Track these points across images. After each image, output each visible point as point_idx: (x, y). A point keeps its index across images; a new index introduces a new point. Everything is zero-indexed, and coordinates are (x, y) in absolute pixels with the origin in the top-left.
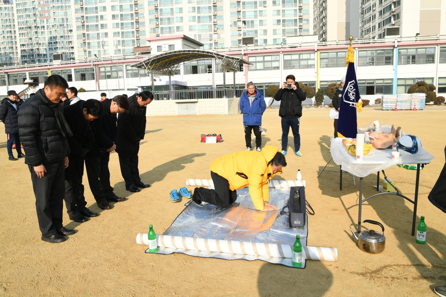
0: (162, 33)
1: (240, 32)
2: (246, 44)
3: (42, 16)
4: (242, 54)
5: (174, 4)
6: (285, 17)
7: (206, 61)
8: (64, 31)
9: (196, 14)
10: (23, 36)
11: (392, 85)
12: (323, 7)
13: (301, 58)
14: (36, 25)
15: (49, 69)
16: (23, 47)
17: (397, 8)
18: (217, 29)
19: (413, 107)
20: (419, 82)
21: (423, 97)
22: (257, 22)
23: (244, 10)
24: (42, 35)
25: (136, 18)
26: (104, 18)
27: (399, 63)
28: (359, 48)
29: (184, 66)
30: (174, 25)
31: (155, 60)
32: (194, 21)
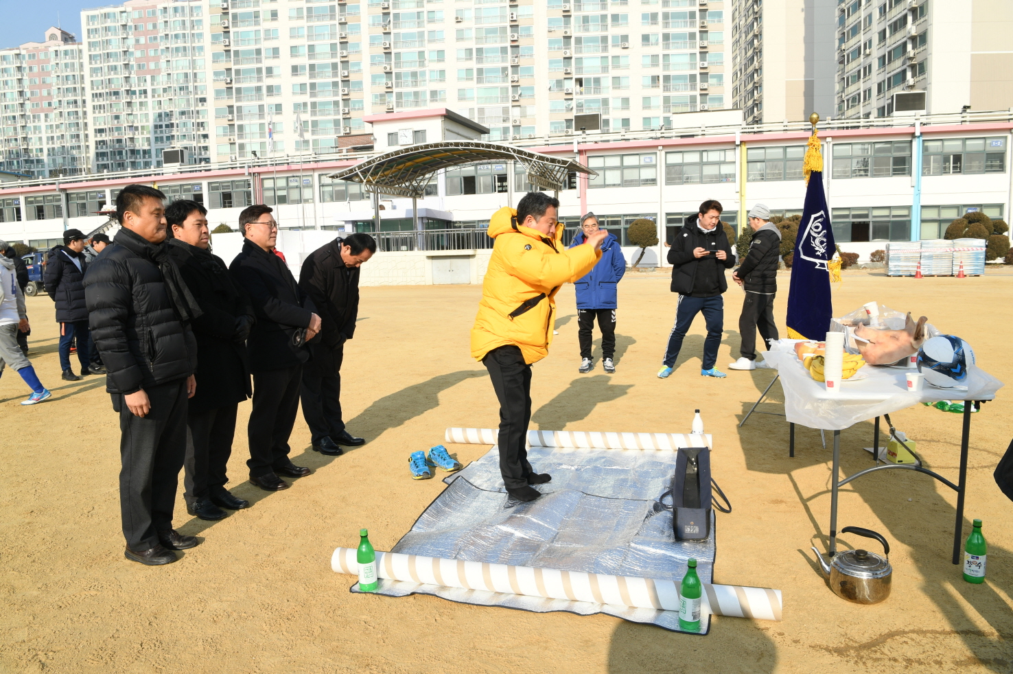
0: (399, 104)
1: (570, 102)
2: (583, 129)
3: (143, 68)
4: (573, 151)
5: (426, 42)
6: (668, 69)
7: (494, 166)
8: (188, 100)
9: (473, 64)
10: (102, 111)
11: (910, 221)
12: (755, 48)
13: (705, 160)
14: (129, 88)
15: (154, 182)
16: (101, 136)
17: (919, 50)
18: (520, 95)
19: (956, 270)
20: (969, 213)
21: (979, 248)
22: (606, 82)
23: (579, 55)
24: (141, 109)
25: (344, 73)
26: (275, 71)
27: (926, 171)
28: (833, 137)
29: (446, 177)
30: (426, 87)
31: (382, 164)
32: (469, 79)
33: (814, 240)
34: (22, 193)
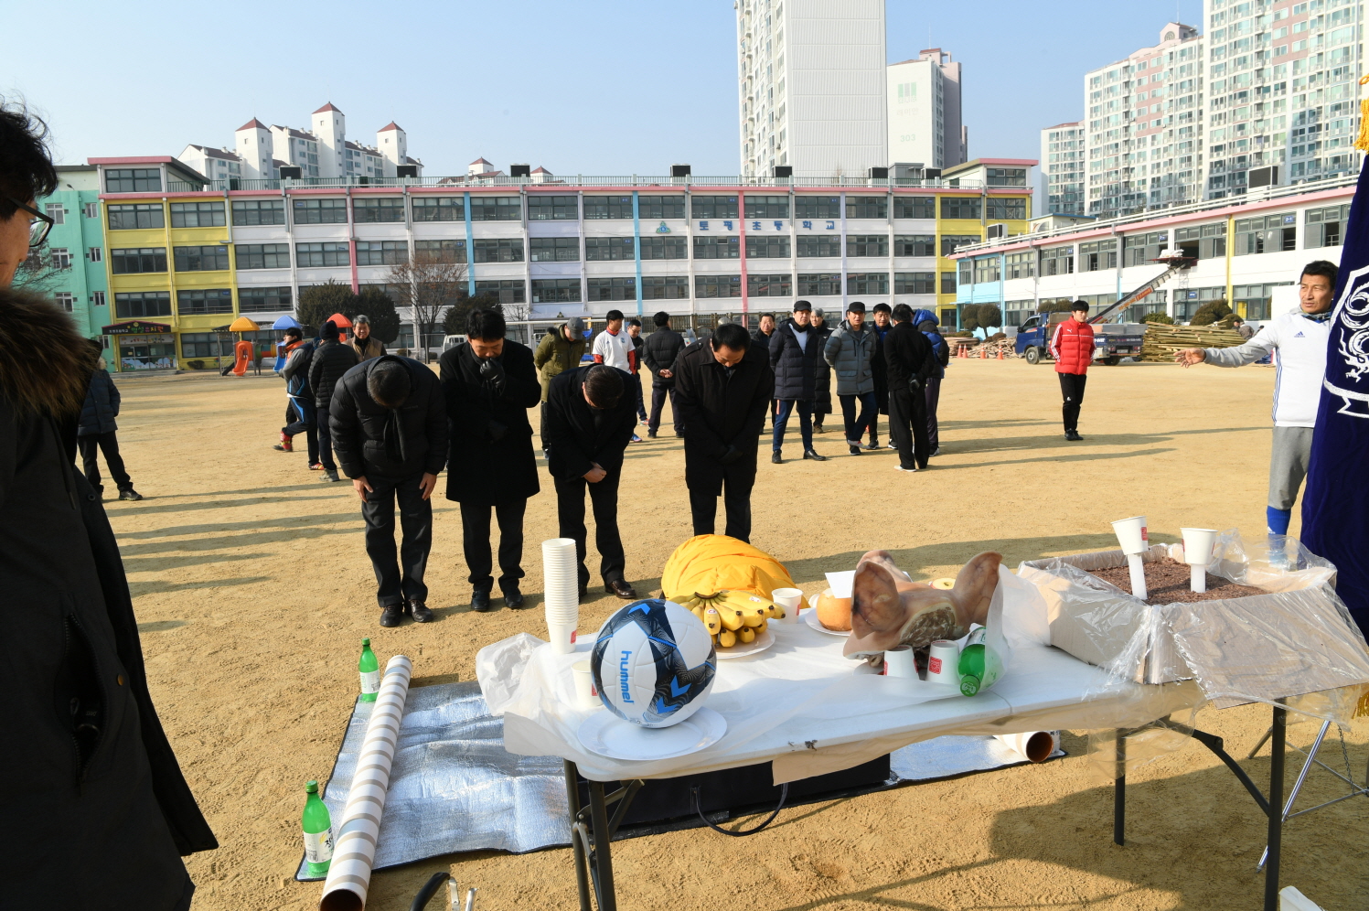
3: (1283, 53)
8: (1347, 88)
10: (1222, 121)
14: (1260, 85)
15: (1230, 216)
16: (1218, 155)
24: (1275, 112)
33: (1346, 340)
34: (1076, 239)
